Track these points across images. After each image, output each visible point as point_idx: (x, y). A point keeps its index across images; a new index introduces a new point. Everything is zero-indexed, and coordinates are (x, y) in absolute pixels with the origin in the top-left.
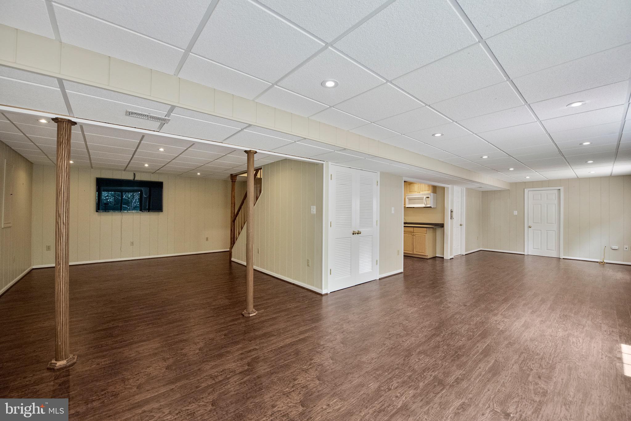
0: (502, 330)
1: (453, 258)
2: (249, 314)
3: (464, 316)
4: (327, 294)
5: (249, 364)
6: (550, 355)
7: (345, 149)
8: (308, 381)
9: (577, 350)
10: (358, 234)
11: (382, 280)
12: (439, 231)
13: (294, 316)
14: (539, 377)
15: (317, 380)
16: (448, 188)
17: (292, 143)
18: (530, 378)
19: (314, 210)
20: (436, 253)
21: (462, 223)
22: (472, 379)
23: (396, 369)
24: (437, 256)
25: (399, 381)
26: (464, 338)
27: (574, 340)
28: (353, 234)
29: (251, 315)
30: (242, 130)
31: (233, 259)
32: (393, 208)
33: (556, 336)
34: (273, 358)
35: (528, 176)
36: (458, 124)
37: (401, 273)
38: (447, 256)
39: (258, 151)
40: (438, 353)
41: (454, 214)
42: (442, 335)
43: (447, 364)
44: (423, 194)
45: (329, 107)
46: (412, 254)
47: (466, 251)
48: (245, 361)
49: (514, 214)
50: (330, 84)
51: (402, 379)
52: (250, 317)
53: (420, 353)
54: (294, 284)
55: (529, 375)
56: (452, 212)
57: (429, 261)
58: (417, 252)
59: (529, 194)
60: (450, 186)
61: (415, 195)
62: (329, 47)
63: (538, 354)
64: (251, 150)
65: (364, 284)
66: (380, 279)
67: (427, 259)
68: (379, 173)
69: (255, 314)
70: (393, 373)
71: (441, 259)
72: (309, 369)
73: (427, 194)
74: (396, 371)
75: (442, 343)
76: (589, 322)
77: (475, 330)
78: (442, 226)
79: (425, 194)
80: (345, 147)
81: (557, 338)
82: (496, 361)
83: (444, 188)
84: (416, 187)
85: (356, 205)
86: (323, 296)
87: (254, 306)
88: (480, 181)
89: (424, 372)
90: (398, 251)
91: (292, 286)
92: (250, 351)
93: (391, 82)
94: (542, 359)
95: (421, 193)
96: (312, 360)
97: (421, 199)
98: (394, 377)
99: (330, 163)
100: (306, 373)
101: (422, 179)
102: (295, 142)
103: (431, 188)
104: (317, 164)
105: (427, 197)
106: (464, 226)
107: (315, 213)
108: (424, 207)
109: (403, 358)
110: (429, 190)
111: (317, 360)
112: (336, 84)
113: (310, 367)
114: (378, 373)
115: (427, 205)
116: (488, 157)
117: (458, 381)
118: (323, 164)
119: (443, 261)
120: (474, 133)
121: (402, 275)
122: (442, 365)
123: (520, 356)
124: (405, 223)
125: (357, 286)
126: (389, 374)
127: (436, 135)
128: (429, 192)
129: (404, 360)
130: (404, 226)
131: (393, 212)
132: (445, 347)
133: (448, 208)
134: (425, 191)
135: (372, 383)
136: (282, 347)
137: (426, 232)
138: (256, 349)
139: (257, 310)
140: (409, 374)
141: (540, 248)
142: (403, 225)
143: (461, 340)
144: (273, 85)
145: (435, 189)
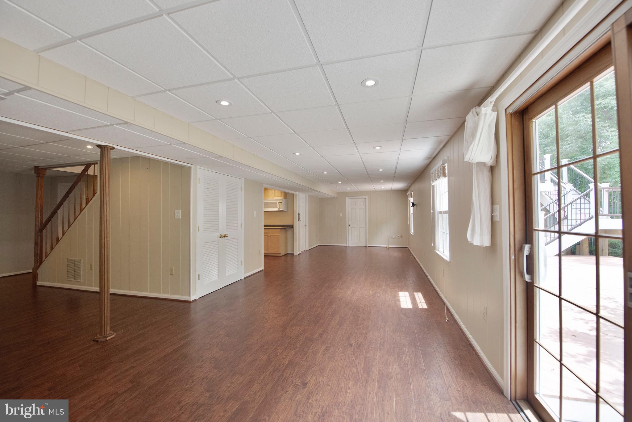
0: (341, 298)
1: (300, 254)
2: (106, 337)
3: (316, 294)
4: (195, 300)
5: (131, 382)
6: (368, 306)
7: (221, 157)
8: (206, 373)
9: (380, 300)
10: (225, 237)
11: (247, 279)
12: (289, 231)
13: (166, 327)
14: (364, 320)
15: (214, 370)
16: (296, 195)
17: (166, 145)
18: (360, 322)
19: (179, 214)
20: (287, 251)
21: (306, 225)
22: (329, 332)
23: (278, 341)
24: (288, 253)
25: (282, 348)
26: (319, 309)
27: (378, 295)
28: (220, 237)
29: (108, 338)
30: (112, 125)
31: (39, 283)
32: (255, 212)
33: (369, 295)
34: (160, 368)
35: (349, 188)
36: (313, 148)
37: (262, 270)
38: (296, 252)
39: (116, 147)
40: (304, 322)
41: (301, 216)
42: (305, 310)
43: (312, 327)
44: (276, 200)
45: (215, 119)
46: (268, 253)
47: (309, 247)
48: (125, 380)
49: (340, 216)
50: (225, 103)
51: (284, 346)
52: (107, 340)
53: (292, 325)
54: (151, 298)
55: (358, 320)
56: (299, 215)
57: (283, 258)
58: (272, 251)
59: (349, 201)
60: (297, 193)
61: (270, 200)
62: (236, 80)
63: (362, 307)
64: (107, 146)
65: (231, 285)
66: (245, 278)
67: (281, 256)
68: (243, 179)
69: (113, 336)
70: (277, 344)
71: (292, 255)
72: (203, 364)
73: (280, 200)
74: (278, 342)
75: (306, 315)
76: (384, 284)
77: (325, 302)
78: (292, 227)
79: (278, 200)
80: (222, 155)
81: (370, 296)
82: (340, 317)
83: (293, 195)
84: (270, 193)
85: (222, 208)
86: (192, 302)
87: (111, 328)
88: (319, 190)
89: (298, 337)
90: (260, 251)
91: (149, 300)
92: (127, 370)
93: (275, 113)
94: (364, 309)
95: (275, 198)
96: (203, 357)
97: (275, 203)
98: (278, 347)
99: (198, 167)
100: (201, 368)
101: (277, 186)
102: (171, 144)
103: (283, 195)
104: (183, 167)
105: (280, 202)
106: (308, 227)
107: (180, 217)
108: (277, 211)
109: (281, 332)
110: (281, 196)
111: (208, 356)
112: (230, 104)
113: (203, 363)
114: (265, 348)
115: (280, 209)
116: (327, 173)
117: (320, 336)
118: (190, 167)
119: (293, 257)
120: (321, 156)
121: (263, 272)
122: (309, 329)
123: (352, 311)
124: (265, 226)
125: (224, 288)
126: (273, 346)
127: (296, 154)
128: (281, 198)
129: (282, 333)
130: (264, 229)
131: (255, 216)
132: (309, 317)
133: (297, 211)
134: (278, 197)
135: (262, 356)
136: (165, 356)
137: (279, 233)
138: (133, 367)
139: (114, 331)
140: (288, 341)
141: (355, 240)
142: (263, 227)
143: (318, 310)
144: (165, 90)
145: (286, 195)
